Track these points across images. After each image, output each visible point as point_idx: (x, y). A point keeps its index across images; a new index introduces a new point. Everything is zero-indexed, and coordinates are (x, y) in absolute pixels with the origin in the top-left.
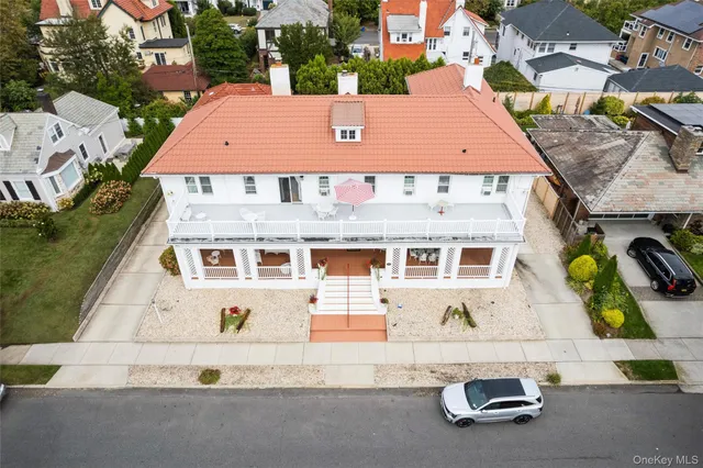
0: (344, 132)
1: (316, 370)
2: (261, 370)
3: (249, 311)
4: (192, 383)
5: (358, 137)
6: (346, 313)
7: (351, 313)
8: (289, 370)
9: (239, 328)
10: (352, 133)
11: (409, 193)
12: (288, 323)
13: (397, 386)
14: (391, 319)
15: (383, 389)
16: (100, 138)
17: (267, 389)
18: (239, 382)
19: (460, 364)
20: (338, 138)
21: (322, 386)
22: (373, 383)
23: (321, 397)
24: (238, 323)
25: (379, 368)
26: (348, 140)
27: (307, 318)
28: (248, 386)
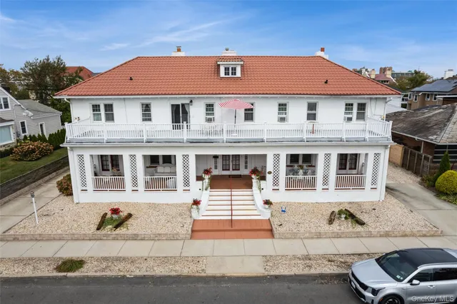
0: (227, 69)
1: (196, 260)
2: (133, 261)
3: (130, 216)
4: (47, 271)
5: (238, 74)
6: (230, 218)
7: (234, 218)
8: (165, 260)
9: (116, 227)
10: (234, 70)
11: (282, 120)
12: (169, 224)
13: (292, 273)
14: (275, 222)
15: (277, 277)
16: (41, 125)
17: (136, 277)
18: (103, 270)
19: (359, 255)
20: (222, 74)
21: (203, 274)
22: (263, 271)
23: (200, 285)
24: (116, 223)
25: (267, 259)
26: (230, 76)
27: (189, 221)
28: (114, 274)
